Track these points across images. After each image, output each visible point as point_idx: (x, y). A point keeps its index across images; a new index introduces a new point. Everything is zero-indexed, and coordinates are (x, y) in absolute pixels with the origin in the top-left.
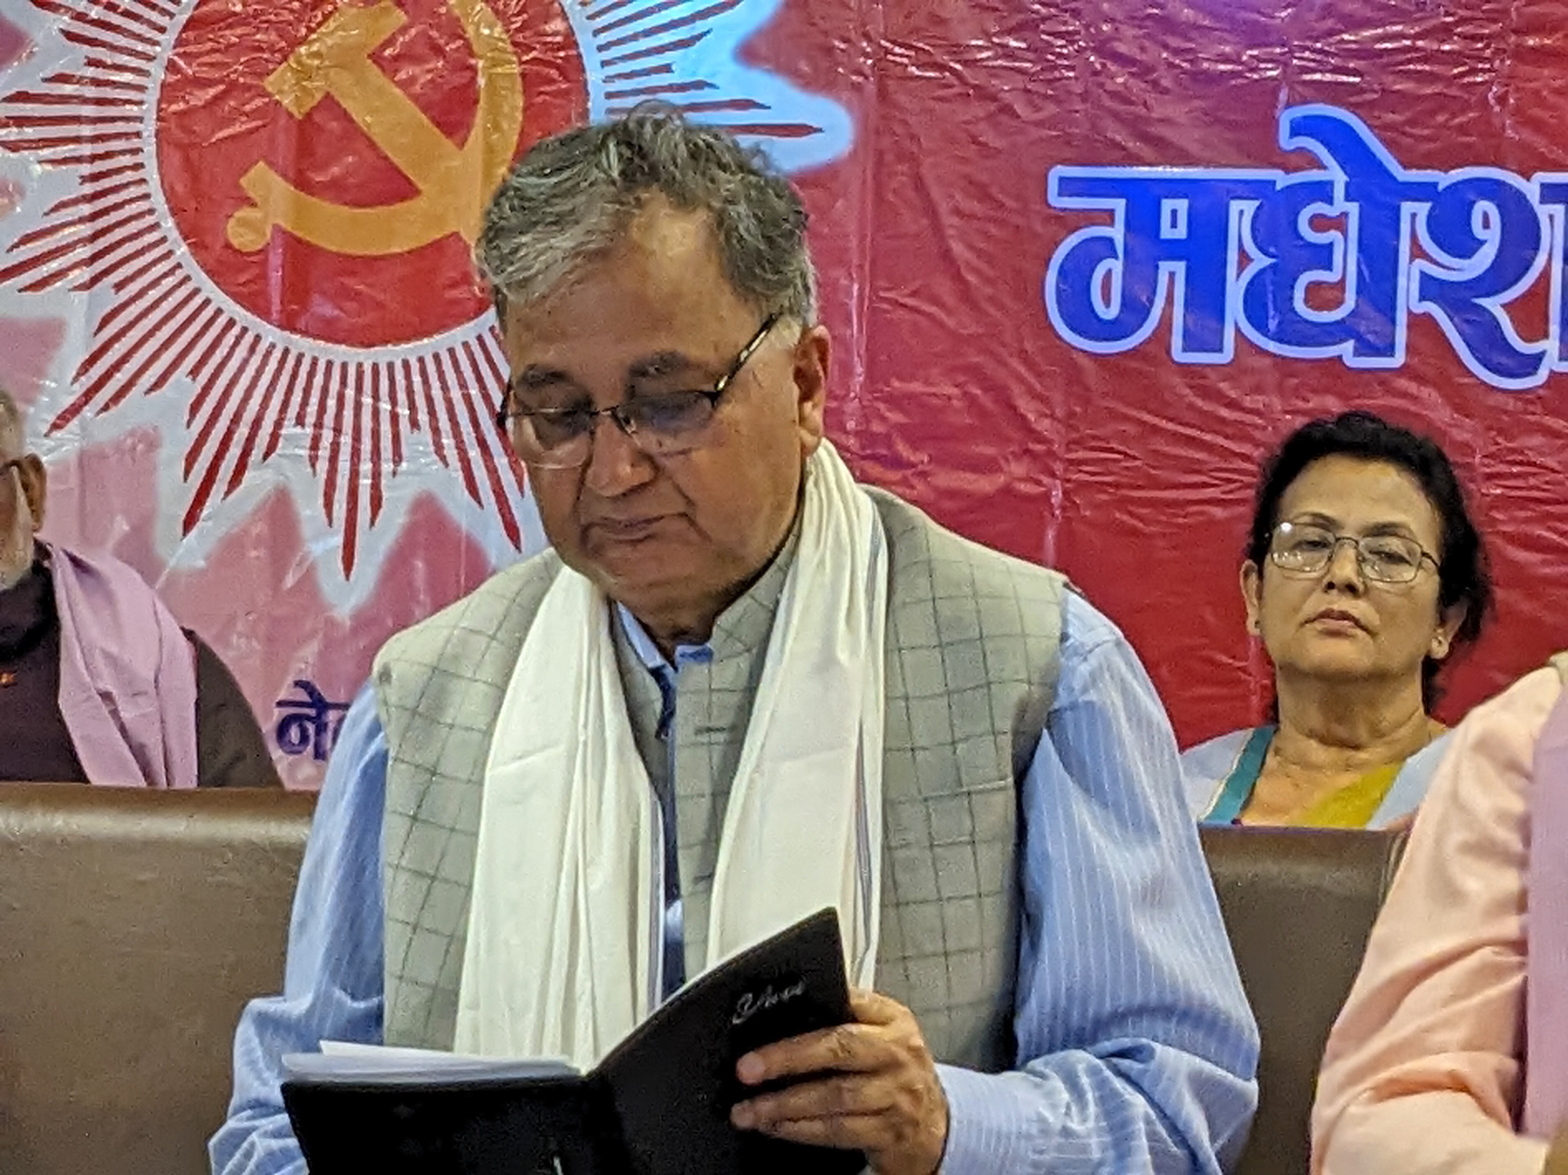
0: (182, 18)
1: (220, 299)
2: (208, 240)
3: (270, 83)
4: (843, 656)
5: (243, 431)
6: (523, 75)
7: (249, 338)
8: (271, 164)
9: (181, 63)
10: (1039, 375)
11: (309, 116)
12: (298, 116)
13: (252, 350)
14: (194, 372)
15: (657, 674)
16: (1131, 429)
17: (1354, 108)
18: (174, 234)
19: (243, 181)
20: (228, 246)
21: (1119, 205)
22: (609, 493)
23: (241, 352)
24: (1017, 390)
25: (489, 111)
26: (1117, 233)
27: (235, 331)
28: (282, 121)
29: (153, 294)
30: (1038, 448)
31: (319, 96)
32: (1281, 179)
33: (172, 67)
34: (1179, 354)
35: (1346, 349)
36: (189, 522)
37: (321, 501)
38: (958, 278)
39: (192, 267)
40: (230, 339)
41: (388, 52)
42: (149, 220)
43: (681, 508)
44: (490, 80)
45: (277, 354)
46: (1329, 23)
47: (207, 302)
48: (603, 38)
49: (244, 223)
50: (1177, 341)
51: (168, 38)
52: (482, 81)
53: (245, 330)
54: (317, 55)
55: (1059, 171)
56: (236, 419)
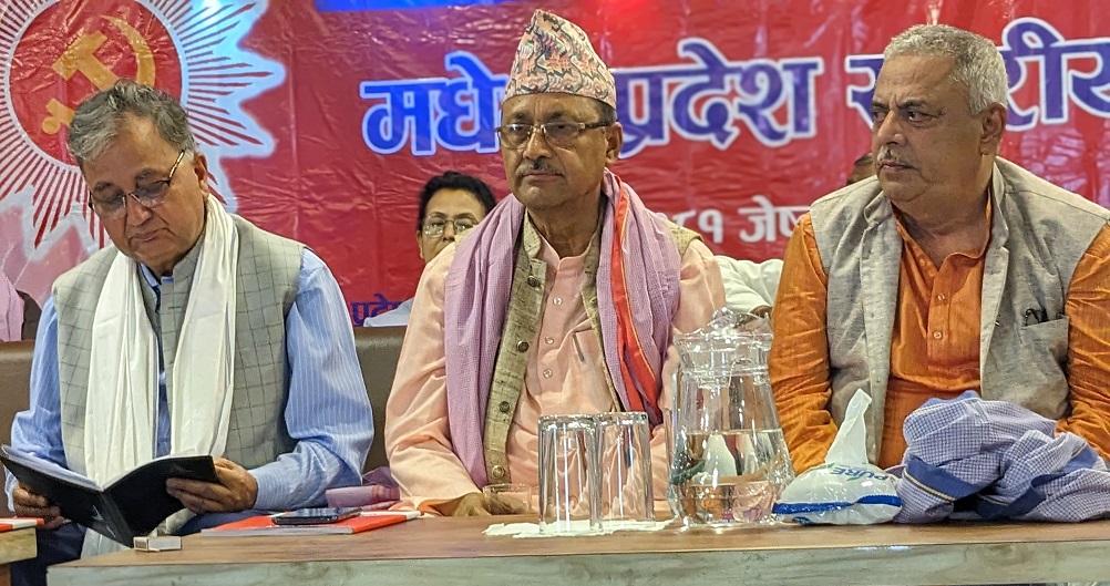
0: (16, 43)
1: (42, 154)
2: (35, 130)
3: (54, 67)
4: (220, 279)
5: (55, 205)
6: (154, 58)
7: (55, 168)
8: (58, 100)
9: (18, 61)
10: (363, 163)
11: (71, 80)
12: (66, 79)
13: (56, 173)
14: (34, 183)
15: (155, 289)
16: (399, 182)
17: (474, 52)
18: (21, 129)
19: (47, 106)
20: (43, 133)
21: (387, 96)
22: (136, 224)
23: (52, 174)
24: (355, 170)
25: (142, 72)
26: (388, 106)
27: (49, 166)
28: (60, 82)
29: (15, 153)
30: (364, 192)
31: (74, 71)
32: (448, 82)
33: (13, 63)
34: (415, 152)
35: (476, 147)
36: (37, 242)
37: (89, 230)
38: (330, 129)
39: (29, 142)
40: (47, 169)
41: (100, 52)
42: (10, 124)
43: (164, 225)
44: (142, 60)
45: (66, 174)
46: (462, 20)
47: (36, 155)
48: (184, 42)
49: (49, 123)
50: (414, 147)
51: (11, 51)
52: (138, 61)
53: (53, 165)
54: (71, 55)
55: (363, 85)
56: (52, 202)
